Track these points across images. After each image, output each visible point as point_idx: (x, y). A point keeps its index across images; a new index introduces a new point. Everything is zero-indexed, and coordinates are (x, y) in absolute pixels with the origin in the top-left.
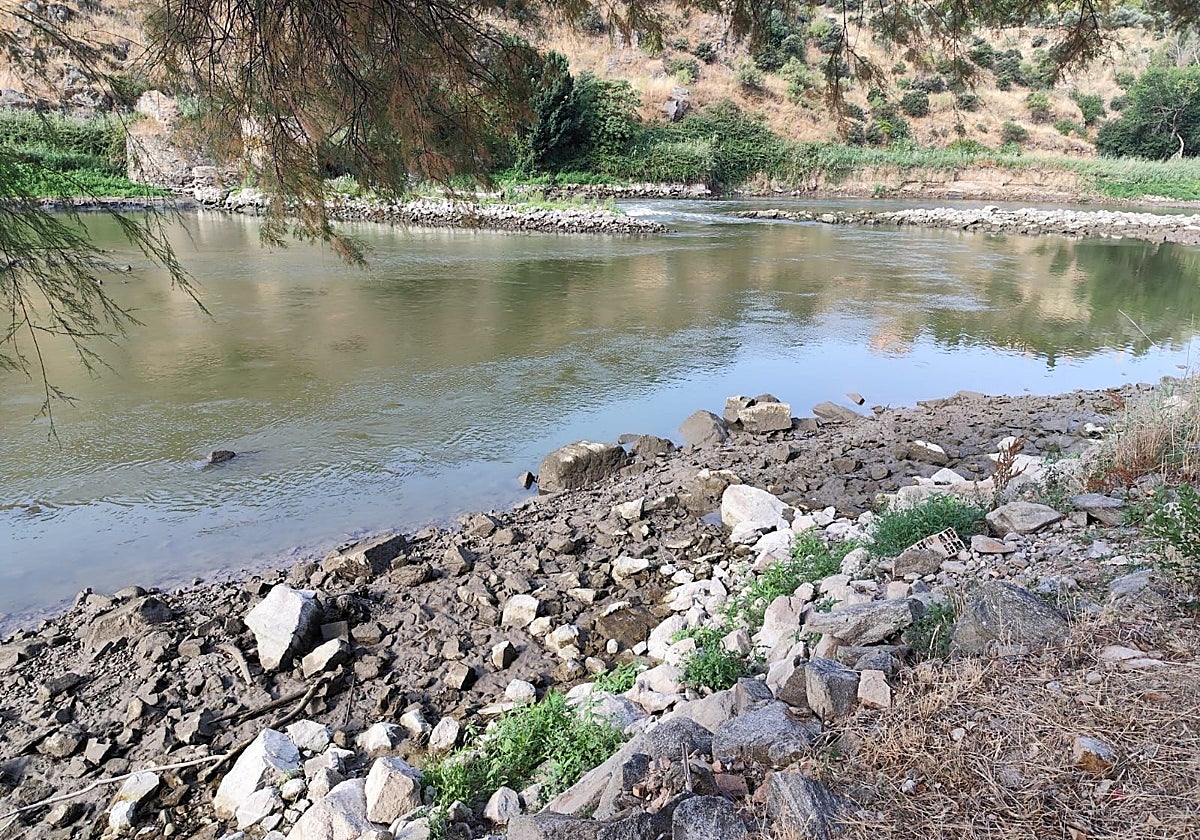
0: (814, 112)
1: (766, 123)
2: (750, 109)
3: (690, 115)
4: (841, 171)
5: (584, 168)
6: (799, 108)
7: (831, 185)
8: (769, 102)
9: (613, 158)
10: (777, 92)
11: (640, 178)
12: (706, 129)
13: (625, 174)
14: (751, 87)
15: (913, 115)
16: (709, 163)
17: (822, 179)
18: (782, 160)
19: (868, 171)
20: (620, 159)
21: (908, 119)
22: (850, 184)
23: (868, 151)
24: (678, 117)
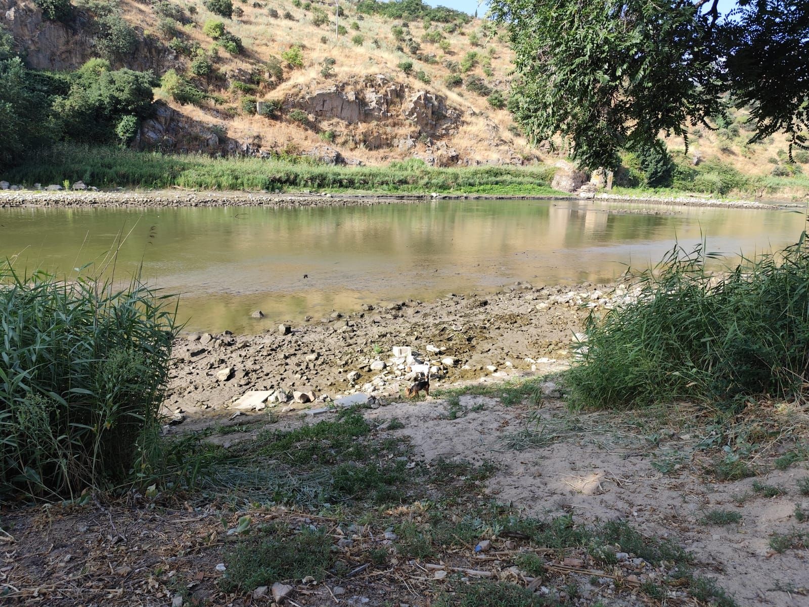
0: (754, 161)
1: (733, 166)
2: (726, 160)
3: (701, 164)
4: (773, 190)
5: (667, 186)
6: (747, 159)
7: (769, 195)
8: (732, 157)
9: (680, 182)
10: (736, 152)
11: (691, 190)
12: (711, 169)
13: (686, 189)
14: (725, 150)
15: (802, 162)
16: (719, 184)
17: (764, 193)
18: (746, 182)
19: (787, 189)
20: (683, 182)
21: (802, 165)
22: (779, 195)
23: (784, 179)
24: (697, 164)
